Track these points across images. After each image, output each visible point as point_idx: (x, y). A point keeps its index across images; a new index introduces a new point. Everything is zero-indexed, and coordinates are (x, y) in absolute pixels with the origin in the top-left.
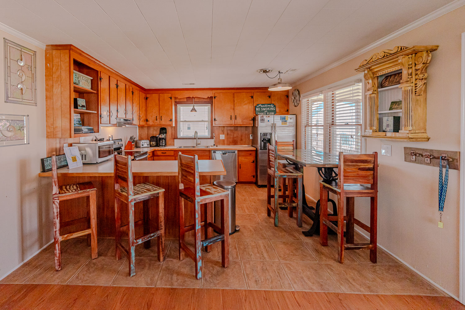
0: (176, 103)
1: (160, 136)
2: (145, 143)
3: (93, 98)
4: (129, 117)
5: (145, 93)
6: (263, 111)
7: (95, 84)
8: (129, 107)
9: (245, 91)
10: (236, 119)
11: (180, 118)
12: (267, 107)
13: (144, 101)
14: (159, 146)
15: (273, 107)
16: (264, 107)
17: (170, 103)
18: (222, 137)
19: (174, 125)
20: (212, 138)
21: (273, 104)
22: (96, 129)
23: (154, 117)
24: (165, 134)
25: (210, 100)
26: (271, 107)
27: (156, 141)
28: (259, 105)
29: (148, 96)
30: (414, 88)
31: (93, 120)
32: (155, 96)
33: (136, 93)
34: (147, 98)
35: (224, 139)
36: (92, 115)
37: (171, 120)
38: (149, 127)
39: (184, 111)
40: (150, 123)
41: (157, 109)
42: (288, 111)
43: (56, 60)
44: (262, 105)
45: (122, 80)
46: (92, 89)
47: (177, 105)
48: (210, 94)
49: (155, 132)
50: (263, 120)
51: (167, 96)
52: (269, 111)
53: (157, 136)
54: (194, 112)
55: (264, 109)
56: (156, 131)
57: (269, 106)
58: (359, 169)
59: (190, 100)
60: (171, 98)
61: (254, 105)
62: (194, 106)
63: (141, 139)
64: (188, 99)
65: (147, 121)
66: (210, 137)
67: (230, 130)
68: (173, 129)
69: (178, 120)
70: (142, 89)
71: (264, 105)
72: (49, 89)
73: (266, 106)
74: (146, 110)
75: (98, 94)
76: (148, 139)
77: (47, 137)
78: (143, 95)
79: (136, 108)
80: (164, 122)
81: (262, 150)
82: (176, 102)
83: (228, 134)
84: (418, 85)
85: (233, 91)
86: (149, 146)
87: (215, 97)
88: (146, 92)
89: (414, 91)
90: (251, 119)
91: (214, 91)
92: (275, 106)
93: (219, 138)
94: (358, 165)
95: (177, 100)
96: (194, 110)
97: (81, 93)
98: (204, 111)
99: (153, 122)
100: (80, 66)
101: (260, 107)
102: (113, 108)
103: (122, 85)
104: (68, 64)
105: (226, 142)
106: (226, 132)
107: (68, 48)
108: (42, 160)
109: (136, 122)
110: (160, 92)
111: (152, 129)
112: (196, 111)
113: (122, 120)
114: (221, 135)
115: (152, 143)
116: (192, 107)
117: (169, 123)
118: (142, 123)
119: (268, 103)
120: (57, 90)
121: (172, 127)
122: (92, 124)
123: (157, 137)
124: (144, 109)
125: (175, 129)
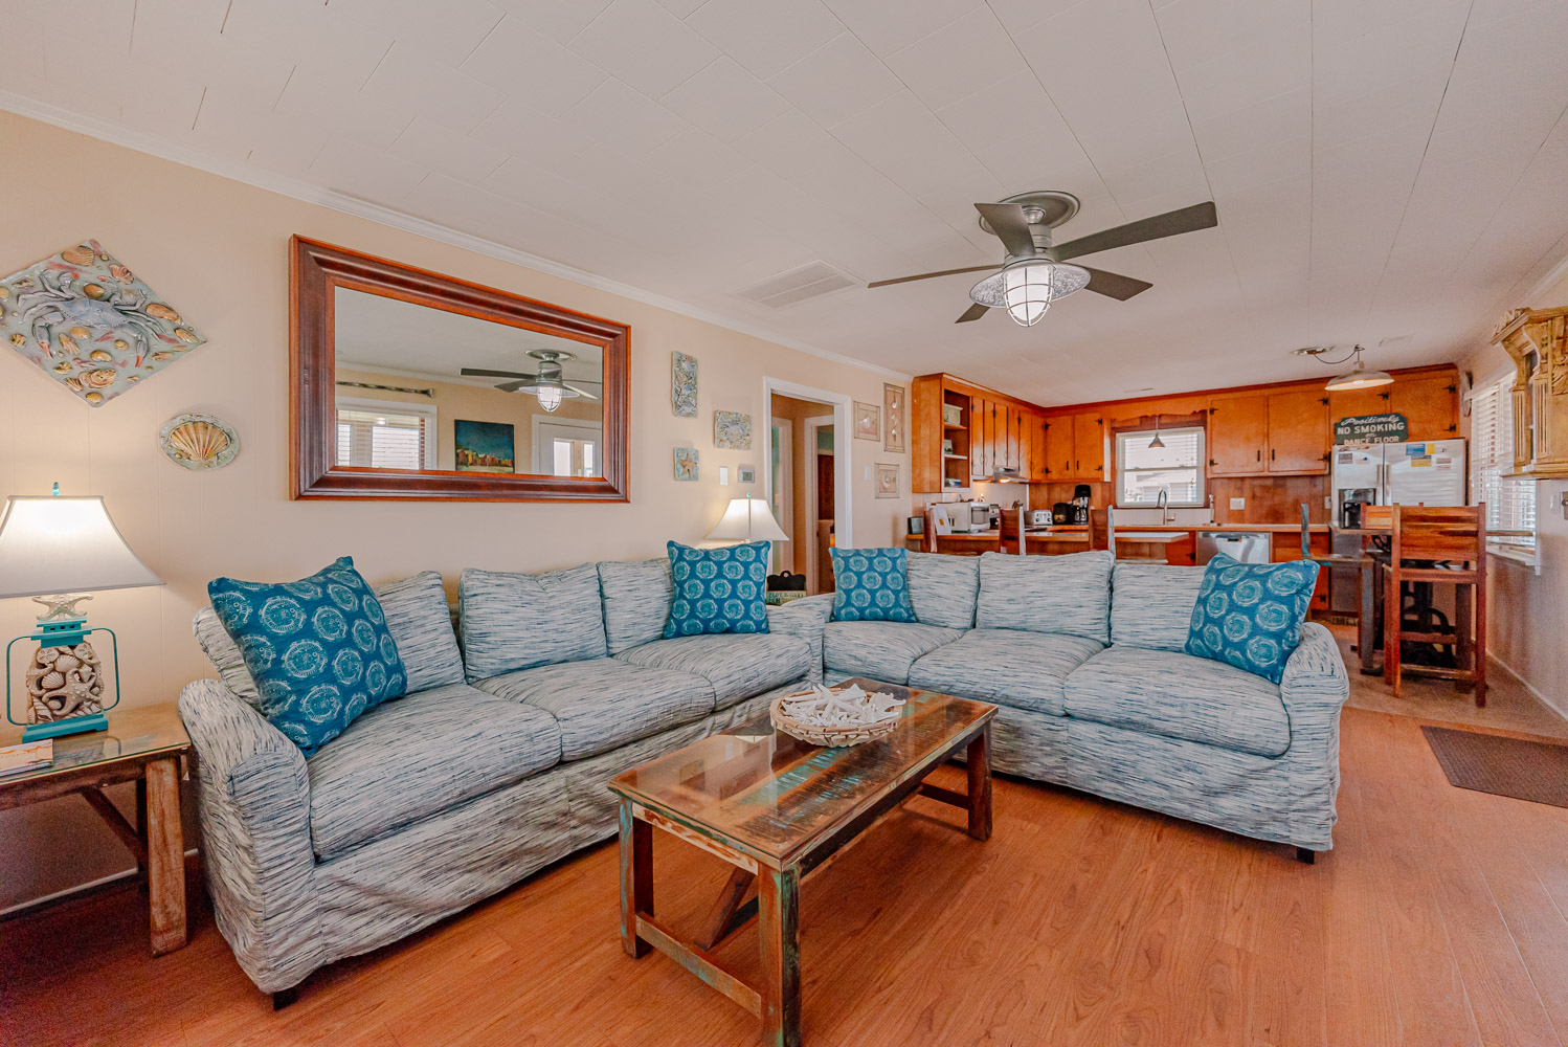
0: (1114, 431)
1: (1075, 503)
2: (1043, 517)
3: (962, 437)
4: (1013, 464)
5: (1043, 417)
6: (1362, 435)
7: (965, 418)
8: (1013, 446)
9: (1305, 388)
10: (1273, 459)
11: (1124, 464)
12: (1376, 424)
13: (1041, 432)
14: (1072, 524)
15: (1397, 422)
16: (1365, 425)
17: (1099, 432)
18: (1238, 503)
19: (1107, 478)
20: (1207, 506)
21: (1397, 415)
22: (966, 482)
23: (1062, 463)
24: (1086, 498)
25: (1200, 419)
26: (1388, 423)
27: (1066, 514)
28: (1349, 421)
29: (1049, 421)
30: (1550, 381)
31: (961, 469)
32: (1066, 420)
33: (1026, 418)
34: (1046, 427)
35: (1243, 508)
36: (960, 463)
37: (1100, 468)
38: (1051, 485)
39: (1135, 449)
40: (1054, 476)
41: (1068, 445)
42: (1453, 428)
43: (924, 395)
44: (1359, 418)
45: (1003, 402)
46: (961, 424)
47: (1118, 435)
48: (1198, 405)
49: (1065, 496)
50: (1347, 458)
51: (1093, 417)
52: (1382, 434)
53: (1069, 503)
54: (1157, 448)
55: (1364, 430)
56: (1067, 492)
57: (1384, 419)
58: (1441, 533)
59: (1146, 423)
60: (1100, 422)
61: (1333, 422)
62: (1157, 435)
63: (1034, 507)
64: (1144, 419)
65: (1047, 471)
66: (1201, 502)
67: (1262, 486)
68: (1107, 486)
69: (1119, 466)
70: (1037, 410)
71: (1365, 418)
72: (915, 431)
73: (1371, 420)
74: (1045, 450)
75: (968, 431)
76: (1048, 509)
77: (913, 492)
78: (1039, 421)
79: (1025, 448)
80: (1085, 473)
81: (1345, 528)
82: (1113, 429)
83: (1254, 497)
84: (1557, 376)
85: (1266, 392)
86: (1051, 522)
87: (1212, 411)
88: (1046, 416)
89: (1550, 386)
90: (1322, 457)
91: (1210, 398)
92: (1403, 419)
93: (1228, 506)
94: (1439, 527)
95: (1117, 425)
96: (1157, 443)
97: (949, 433)
98: (1185, 445)
99: (1061, 474)
100: (951, 397)
101: (1351, 426)
102: (989, 449)
103: (1001, 409)
104: (938, 398)
105: (1247, 515)
106: (1248, 493)
107: (939, 376)
108: (909, 520)
109: (1025, 474)
110: (1073, 411)
111: (1057, 489)
112: (1162, 445)
113: (1002, 470)
114: (1232, 500)
115: (1057, 517)
116: (1153, 438)
117: (1095, 474)
118: (1038, 476)
119: (1380, 411)
120: (925, 432)
121: (1103, 483)
122: (960, 476)
123: (1066, 505)
124: (1040, 448)
125: (1111, 487)
